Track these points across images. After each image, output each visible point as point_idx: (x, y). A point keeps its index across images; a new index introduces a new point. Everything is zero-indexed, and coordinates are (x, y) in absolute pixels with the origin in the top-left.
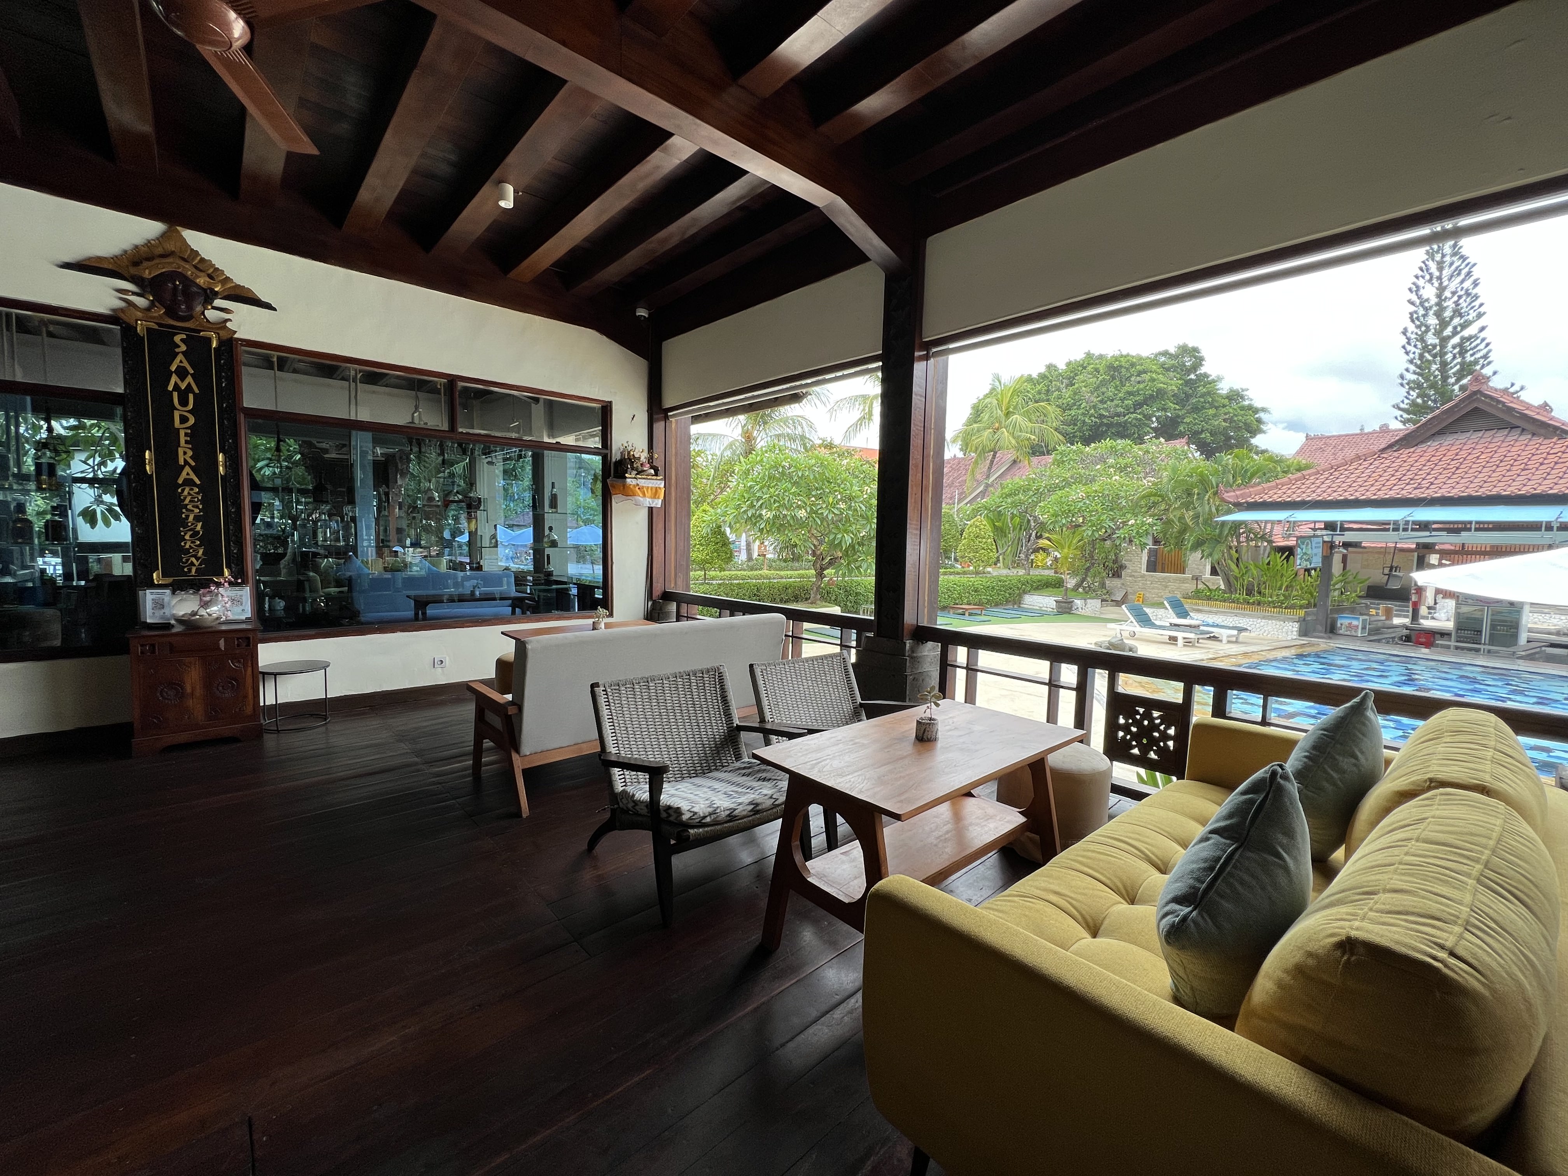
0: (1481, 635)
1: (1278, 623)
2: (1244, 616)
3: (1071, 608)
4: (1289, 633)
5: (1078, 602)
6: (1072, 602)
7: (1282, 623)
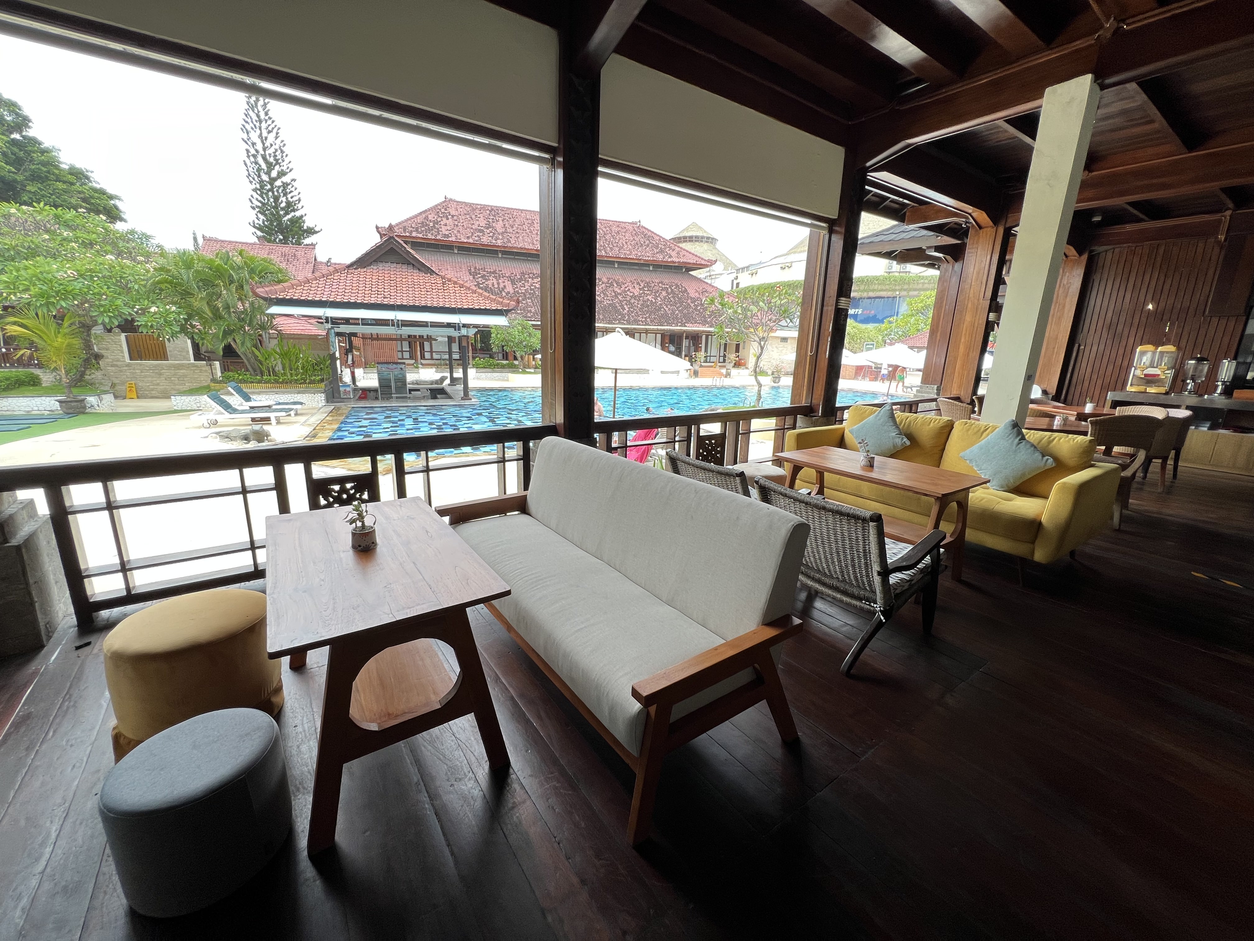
0: (391, 388)
1: (310, 395)
2: (284, 393)
3: (85, 407)
4: (320, 402)
5: (92, 400)
6: (83, 400)
7: (313, 395)
